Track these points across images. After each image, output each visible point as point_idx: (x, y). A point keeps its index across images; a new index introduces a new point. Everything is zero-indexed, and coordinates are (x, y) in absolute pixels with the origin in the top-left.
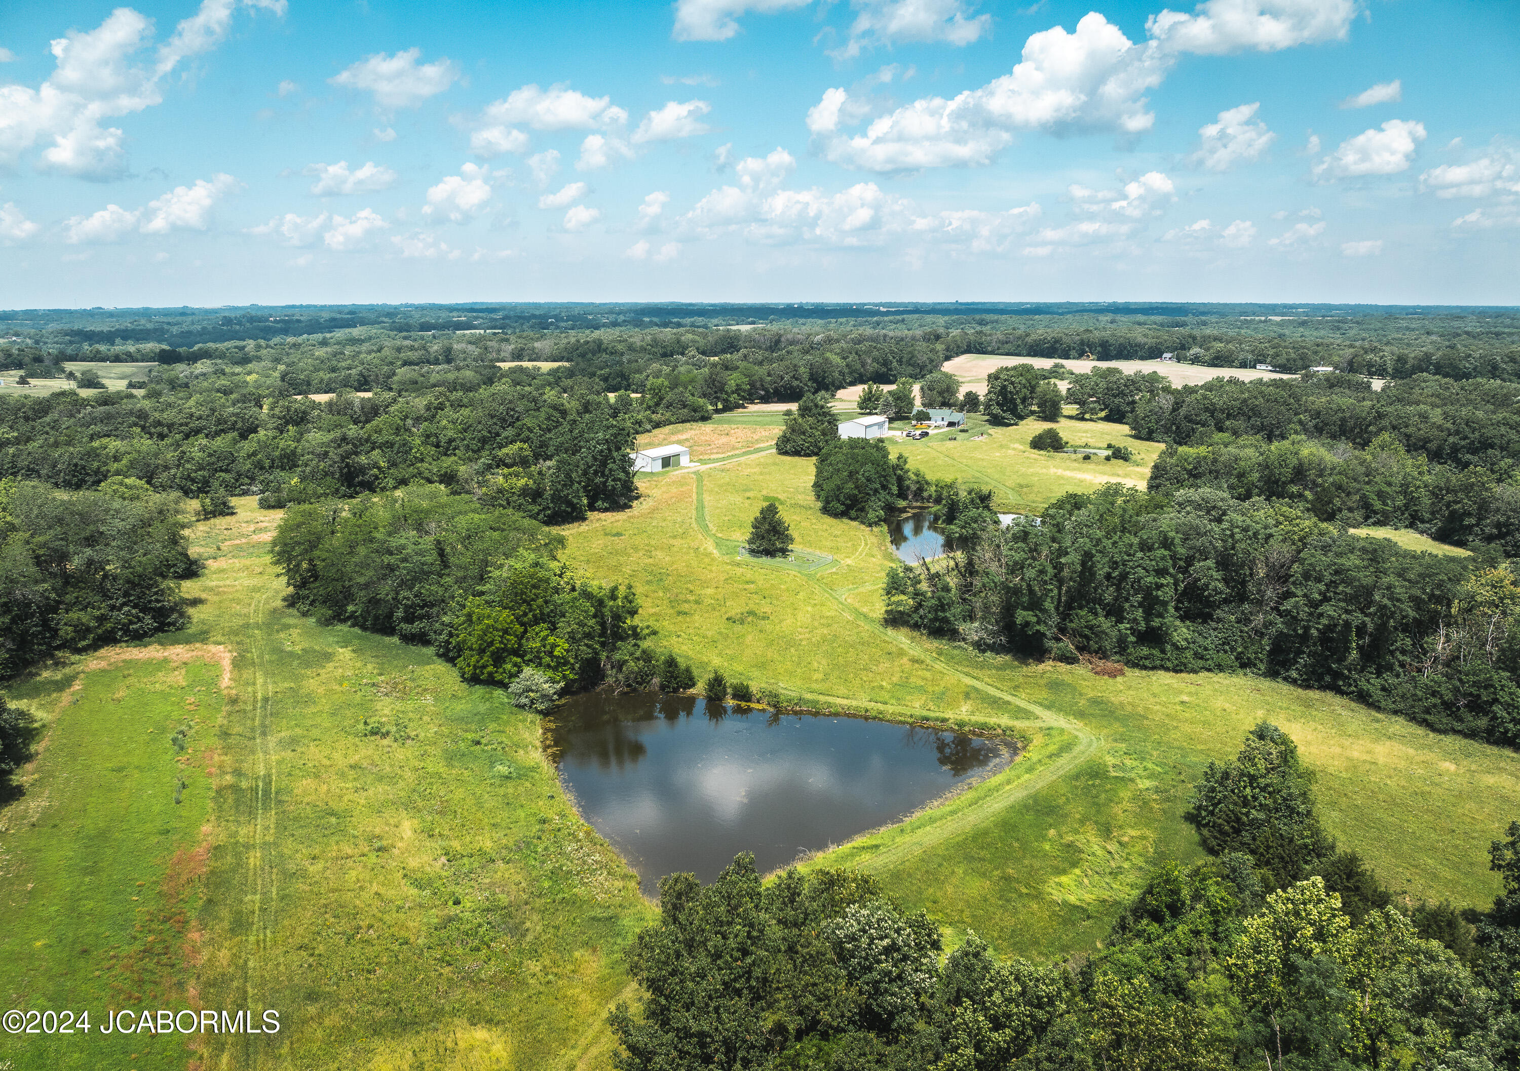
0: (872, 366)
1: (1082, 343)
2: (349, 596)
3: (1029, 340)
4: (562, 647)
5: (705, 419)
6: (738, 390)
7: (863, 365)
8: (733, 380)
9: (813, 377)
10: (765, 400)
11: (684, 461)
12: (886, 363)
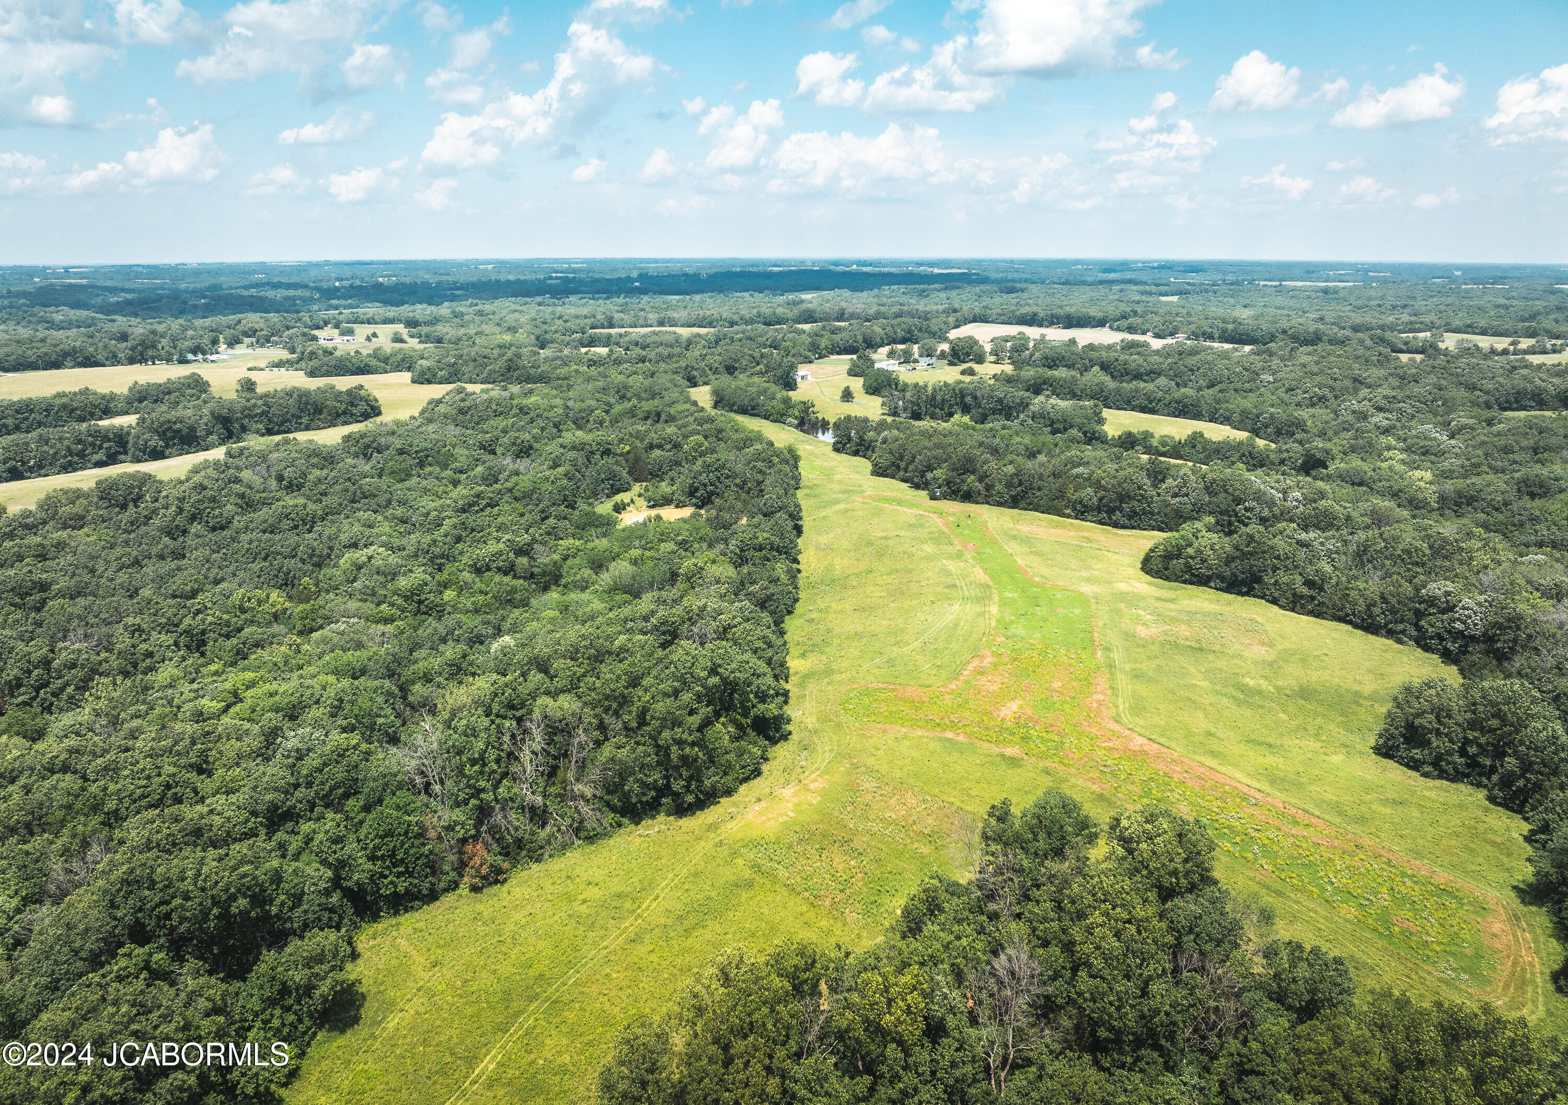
0: (900, 334)
1: (1052, 316)
2: (734, 405)
3: (1017, 313)
4: (797, 414)
5: (810, 362)
6: (826, 348)
7: (895, 333)
8: (824, 343)
9: (865, 341)
10: (839, 353)
11: (809, 377)
12: (909, 332)
